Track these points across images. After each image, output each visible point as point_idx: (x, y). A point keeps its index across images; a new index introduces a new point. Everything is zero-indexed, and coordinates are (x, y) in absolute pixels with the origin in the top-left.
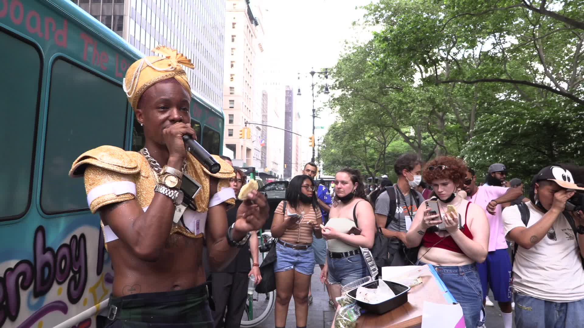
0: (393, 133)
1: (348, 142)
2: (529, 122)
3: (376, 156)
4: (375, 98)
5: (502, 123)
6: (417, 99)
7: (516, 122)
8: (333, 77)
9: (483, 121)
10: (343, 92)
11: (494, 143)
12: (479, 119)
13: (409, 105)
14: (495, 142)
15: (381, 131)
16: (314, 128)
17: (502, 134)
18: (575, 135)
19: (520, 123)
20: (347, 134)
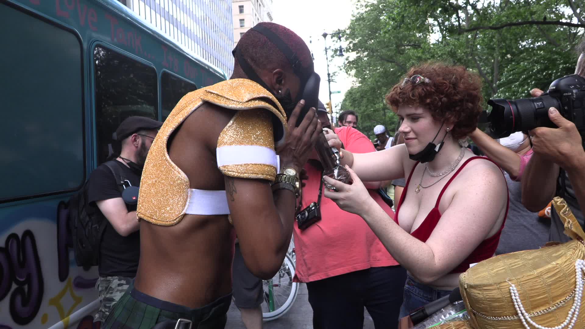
1: (367, 106)
2: (563, 67)
4: (391, 57)
5: (532, 71)
6: (437, 54)
7: (546, 68)
8: (347, 39)
9: (511, 71)
10: (359, 55)
11: (524, 93)
12: (506, 69)
14: (526, 92)
16: (330, 93)
17: (533, 83)
19: (552, 70)
20: (365, 98)
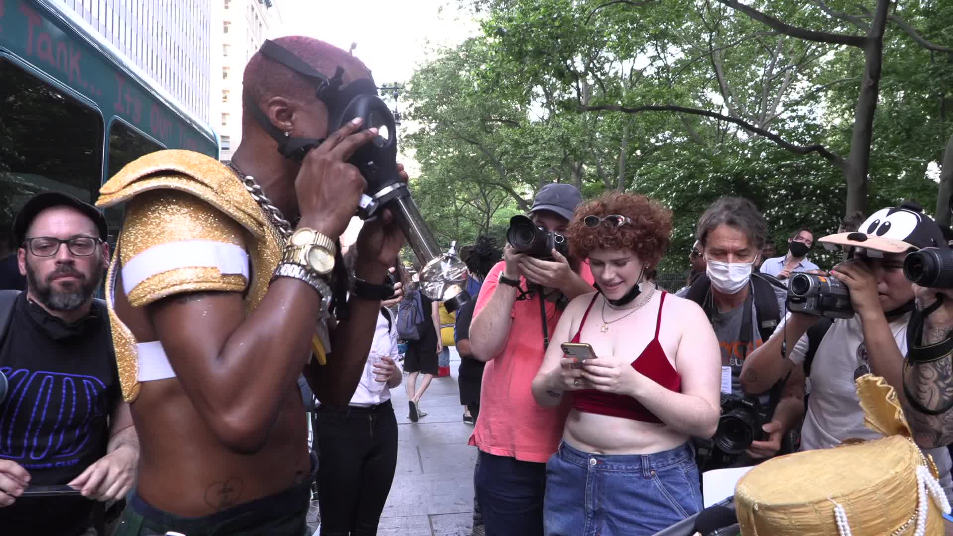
0: (501, 195)
1: (430, 209)
2: (713, 176)
3: (475, 233)
4: (473, 136)
5: (673, 179)
6: (543, 138)
7: (691, 176)
8: (405, 98)
9: (644, 174)
10: (422, 126)
13: (530, 148)
15: (481, 191)
17: (674, 195)
18: (776, 197)
19: (699, 178)
20: (429, 194)
